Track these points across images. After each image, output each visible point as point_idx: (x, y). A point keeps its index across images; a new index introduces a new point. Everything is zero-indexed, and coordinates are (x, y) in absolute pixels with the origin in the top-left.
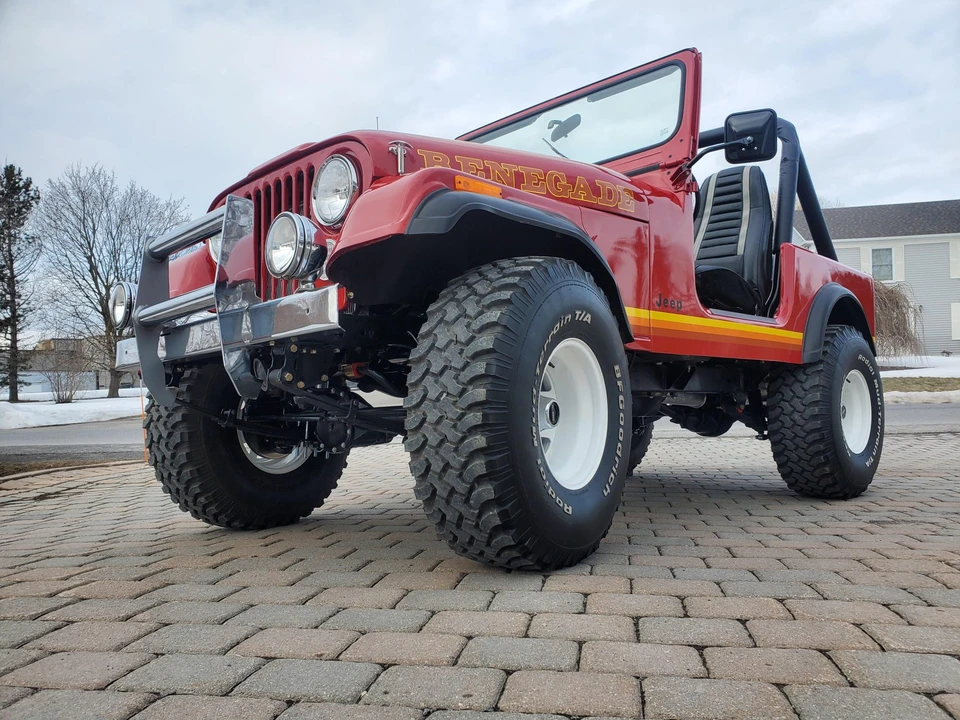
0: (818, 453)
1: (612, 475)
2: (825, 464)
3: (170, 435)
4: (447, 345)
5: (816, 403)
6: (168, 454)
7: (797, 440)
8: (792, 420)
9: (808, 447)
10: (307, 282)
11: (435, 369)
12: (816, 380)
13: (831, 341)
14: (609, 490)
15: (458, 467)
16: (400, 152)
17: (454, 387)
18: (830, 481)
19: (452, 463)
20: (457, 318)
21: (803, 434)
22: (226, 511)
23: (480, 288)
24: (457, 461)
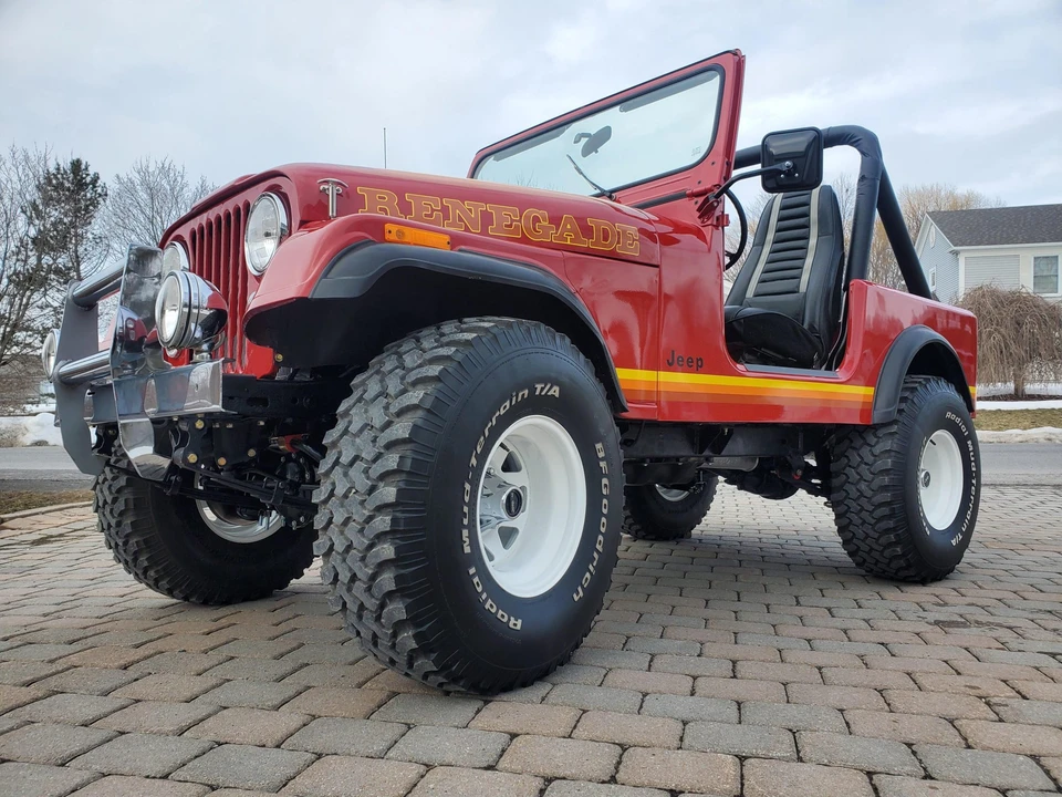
0: (887, 531)
1: (588, 575)
2: (896, 544)
3: (115, 500)
4: (361, 430)
5: (886, 472)
6: (113, 522)
7: (864, 514)
8: (858, 490)
9: (876, 523)
10: (202, 352)
11: (344, 460)
12: (887, 444)
13: (910, 397)
14: (581, 594)
15: (365, 578)
16: (332, 191)
17: (362, 483)
18: (902, 563)
19: (359, 575)
20: (377, 397)
21: (871, 509)
22: (181, 586)
23: (409, 361)
24: (364, 572)
